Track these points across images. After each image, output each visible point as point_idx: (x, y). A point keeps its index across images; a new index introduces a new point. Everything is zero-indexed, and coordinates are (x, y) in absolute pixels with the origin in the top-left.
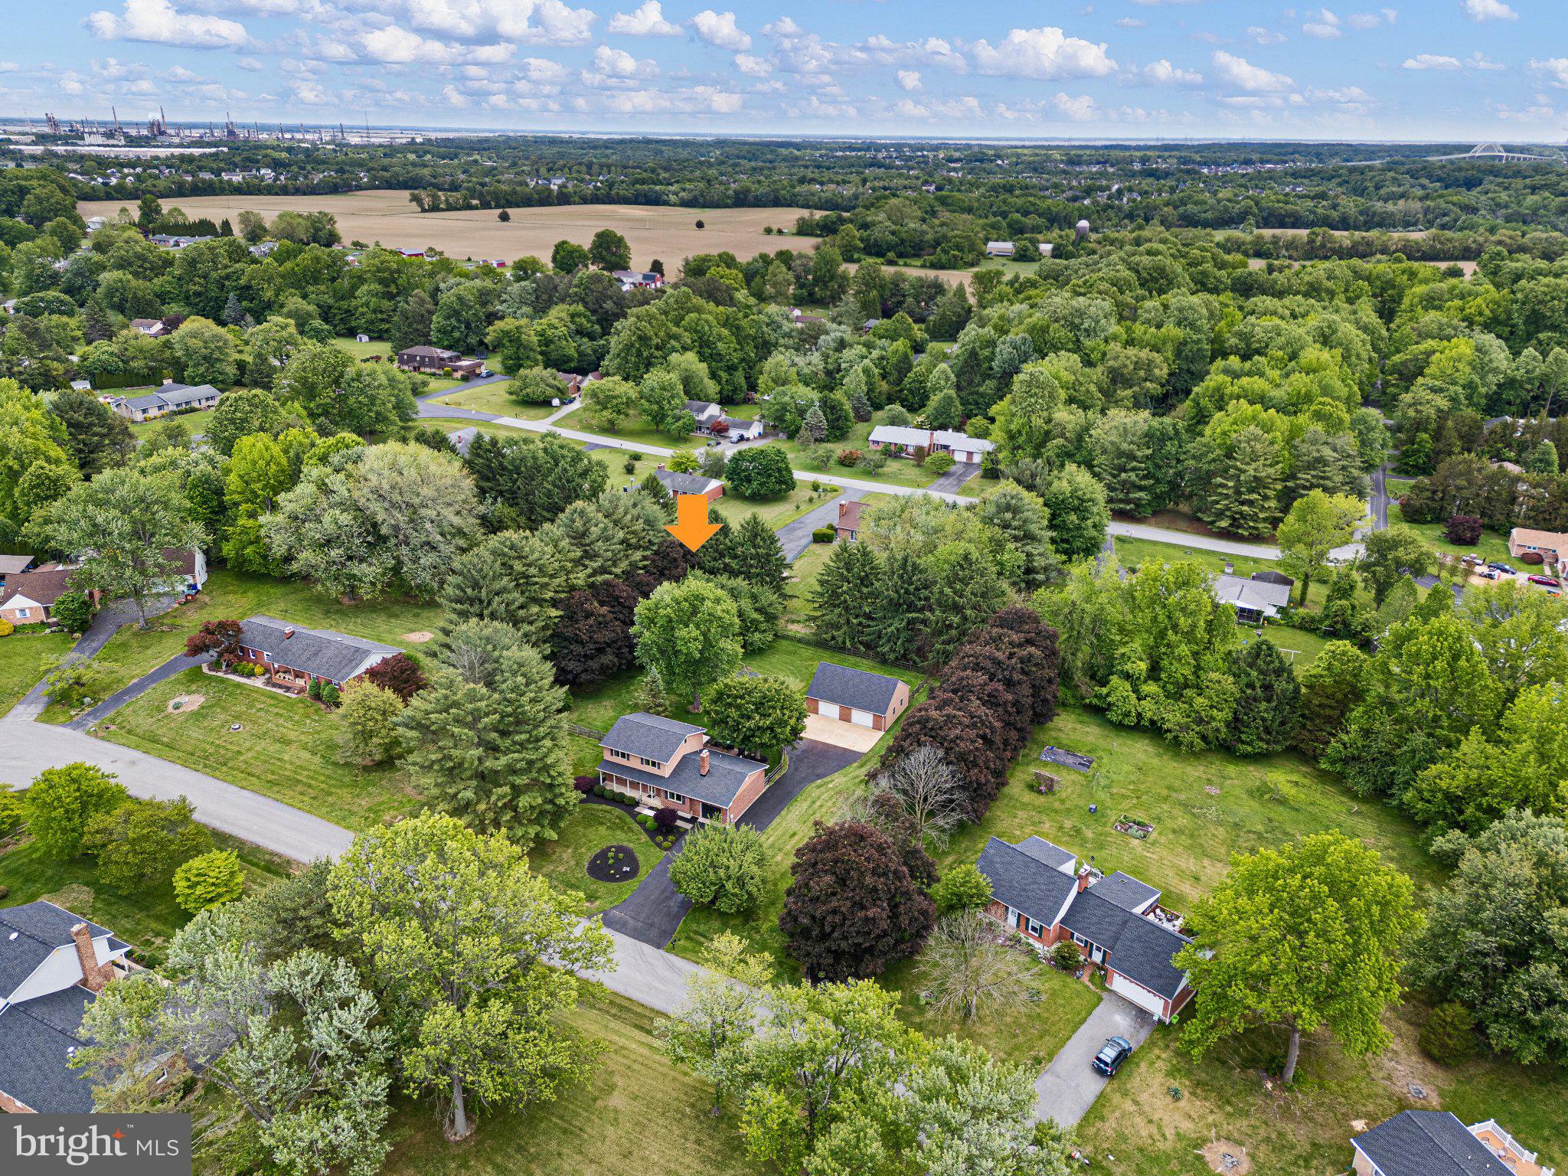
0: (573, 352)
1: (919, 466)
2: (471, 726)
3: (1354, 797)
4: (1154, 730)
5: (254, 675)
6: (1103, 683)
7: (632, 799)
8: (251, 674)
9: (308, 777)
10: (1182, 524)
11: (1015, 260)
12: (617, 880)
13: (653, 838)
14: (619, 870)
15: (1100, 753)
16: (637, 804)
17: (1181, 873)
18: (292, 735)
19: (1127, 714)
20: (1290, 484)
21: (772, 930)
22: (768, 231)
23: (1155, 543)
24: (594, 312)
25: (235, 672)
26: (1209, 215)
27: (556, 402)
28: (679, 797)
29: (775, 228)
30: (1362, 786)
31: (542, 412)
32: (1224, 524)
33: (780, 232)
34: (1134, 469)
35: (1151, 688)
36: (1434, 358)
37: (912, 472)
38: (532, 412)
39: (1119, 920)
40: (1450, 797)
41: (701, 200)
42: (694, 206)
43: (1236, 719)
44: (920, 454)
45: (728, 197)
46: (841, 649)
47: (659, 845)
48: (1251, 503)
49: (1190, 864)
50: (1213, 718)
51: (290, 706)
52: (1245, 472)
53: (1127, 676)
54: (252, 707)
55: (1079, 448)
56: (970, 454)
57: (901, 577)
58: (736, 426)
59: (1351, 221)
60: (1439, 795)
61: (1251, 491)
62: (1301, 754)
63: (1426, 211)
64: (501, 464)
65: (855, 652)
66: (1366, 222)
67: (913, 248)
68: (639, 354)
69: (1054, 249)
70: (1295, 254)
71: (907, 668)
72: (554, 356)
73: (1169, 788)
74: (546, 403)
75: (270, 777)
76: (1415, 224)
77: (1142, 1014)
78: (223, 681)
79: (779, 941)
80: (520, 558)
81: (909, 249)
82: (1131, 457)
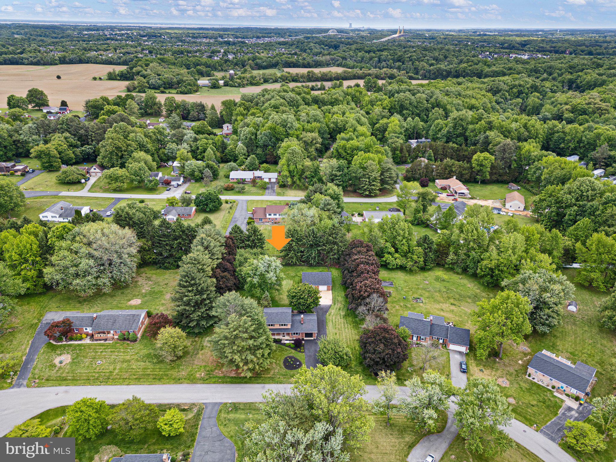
0: (73, 156)
1: (254, 186)
2: (246, 332)
3: (458, 274)
4: (402, 268)
5: (83, 339)
6: (383, 257)
7: (279, 339)
8: (81, 339)
9: (151, 371)
10: (352, 194)
11: (211, 88)
12: (297, 368)
13: (296, 350)
14: (297, 365)
15: (392, 279)
16: (281, 340)
17: (438, 310)
18: (128, 358)
19: (393, 265)
20: (382, 177)
21: (356, 366)
22: (95, 79)
23: (349, 203)
24: (74, 135)
25: (71, 339)
26: (265, 64)
27: (83, 181)
28: (297, 334)
29: (97, 77)
30: (460, 270)
31: (78, 186)
32: (367, 193)
33: (100, 79)
34: (337, 179)
35: (397, 255)
36: (390, 125)
37: (254, 189)
38: (75, 187)
39: (445, 329)
40: (491, 269)
41: (42, 62)
42: (39, 65)
43: (425, 259)
44: (254, 182)
45: (56, 60)
46: (295, 265)
47: (300, 352)
48: (374, 185)
49: (438, 306)
50: (420, 261)
51: (113, 346)
52: (372, 176)
53: (389, 253)
54: (97, 352)
55: (316, 174)
56: (270, 179)
57: (313, 236)
58: (174, 180)
59: (311, 64)
60: (488, 269)
61: (373, 181)
62: (440, 265)
63: (332, 60)
64: (133, 222)
65: (300, 265)
66: (315, 64)
67: (169, 85)
68: (117, 155)
69: (224, 83)
70: (305, 80)
71: (319, 266)
72: (65, 158)
73: (417, 285)
74: (79, 182)
75: (135, 377)
76: (330, 64)
77: (460, 353)
78: (70, 345)
79: (360, 369)
80: (199, 263)
81: (168, 86)
82: (336, 176)
